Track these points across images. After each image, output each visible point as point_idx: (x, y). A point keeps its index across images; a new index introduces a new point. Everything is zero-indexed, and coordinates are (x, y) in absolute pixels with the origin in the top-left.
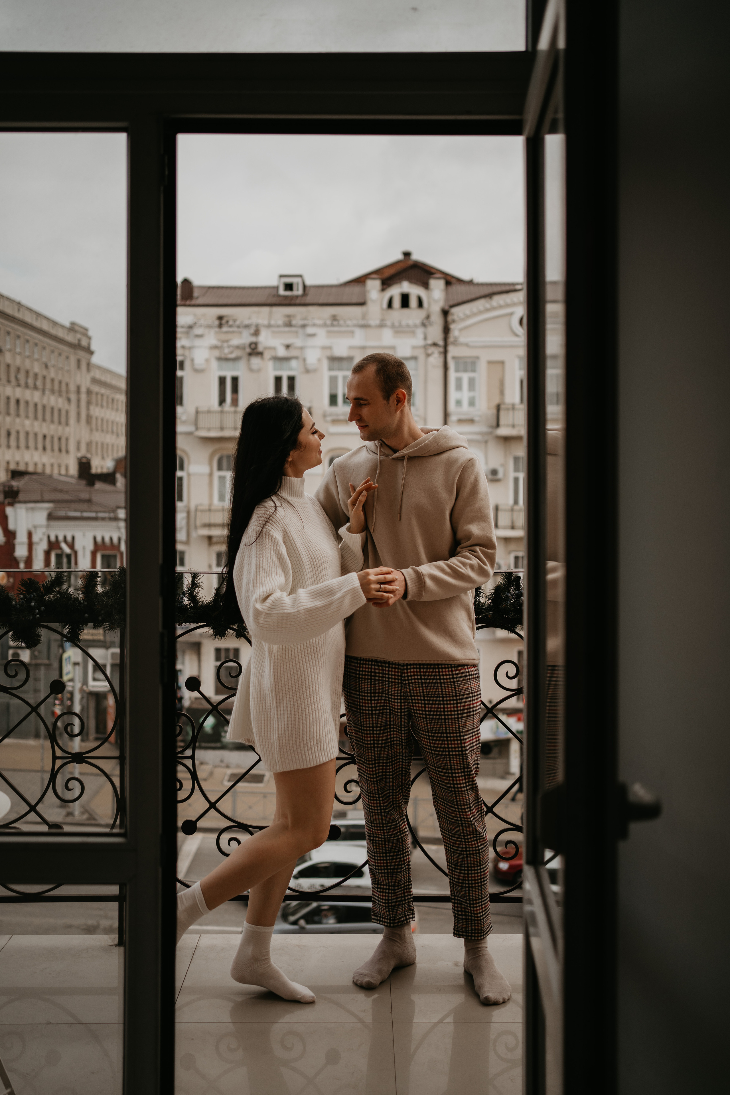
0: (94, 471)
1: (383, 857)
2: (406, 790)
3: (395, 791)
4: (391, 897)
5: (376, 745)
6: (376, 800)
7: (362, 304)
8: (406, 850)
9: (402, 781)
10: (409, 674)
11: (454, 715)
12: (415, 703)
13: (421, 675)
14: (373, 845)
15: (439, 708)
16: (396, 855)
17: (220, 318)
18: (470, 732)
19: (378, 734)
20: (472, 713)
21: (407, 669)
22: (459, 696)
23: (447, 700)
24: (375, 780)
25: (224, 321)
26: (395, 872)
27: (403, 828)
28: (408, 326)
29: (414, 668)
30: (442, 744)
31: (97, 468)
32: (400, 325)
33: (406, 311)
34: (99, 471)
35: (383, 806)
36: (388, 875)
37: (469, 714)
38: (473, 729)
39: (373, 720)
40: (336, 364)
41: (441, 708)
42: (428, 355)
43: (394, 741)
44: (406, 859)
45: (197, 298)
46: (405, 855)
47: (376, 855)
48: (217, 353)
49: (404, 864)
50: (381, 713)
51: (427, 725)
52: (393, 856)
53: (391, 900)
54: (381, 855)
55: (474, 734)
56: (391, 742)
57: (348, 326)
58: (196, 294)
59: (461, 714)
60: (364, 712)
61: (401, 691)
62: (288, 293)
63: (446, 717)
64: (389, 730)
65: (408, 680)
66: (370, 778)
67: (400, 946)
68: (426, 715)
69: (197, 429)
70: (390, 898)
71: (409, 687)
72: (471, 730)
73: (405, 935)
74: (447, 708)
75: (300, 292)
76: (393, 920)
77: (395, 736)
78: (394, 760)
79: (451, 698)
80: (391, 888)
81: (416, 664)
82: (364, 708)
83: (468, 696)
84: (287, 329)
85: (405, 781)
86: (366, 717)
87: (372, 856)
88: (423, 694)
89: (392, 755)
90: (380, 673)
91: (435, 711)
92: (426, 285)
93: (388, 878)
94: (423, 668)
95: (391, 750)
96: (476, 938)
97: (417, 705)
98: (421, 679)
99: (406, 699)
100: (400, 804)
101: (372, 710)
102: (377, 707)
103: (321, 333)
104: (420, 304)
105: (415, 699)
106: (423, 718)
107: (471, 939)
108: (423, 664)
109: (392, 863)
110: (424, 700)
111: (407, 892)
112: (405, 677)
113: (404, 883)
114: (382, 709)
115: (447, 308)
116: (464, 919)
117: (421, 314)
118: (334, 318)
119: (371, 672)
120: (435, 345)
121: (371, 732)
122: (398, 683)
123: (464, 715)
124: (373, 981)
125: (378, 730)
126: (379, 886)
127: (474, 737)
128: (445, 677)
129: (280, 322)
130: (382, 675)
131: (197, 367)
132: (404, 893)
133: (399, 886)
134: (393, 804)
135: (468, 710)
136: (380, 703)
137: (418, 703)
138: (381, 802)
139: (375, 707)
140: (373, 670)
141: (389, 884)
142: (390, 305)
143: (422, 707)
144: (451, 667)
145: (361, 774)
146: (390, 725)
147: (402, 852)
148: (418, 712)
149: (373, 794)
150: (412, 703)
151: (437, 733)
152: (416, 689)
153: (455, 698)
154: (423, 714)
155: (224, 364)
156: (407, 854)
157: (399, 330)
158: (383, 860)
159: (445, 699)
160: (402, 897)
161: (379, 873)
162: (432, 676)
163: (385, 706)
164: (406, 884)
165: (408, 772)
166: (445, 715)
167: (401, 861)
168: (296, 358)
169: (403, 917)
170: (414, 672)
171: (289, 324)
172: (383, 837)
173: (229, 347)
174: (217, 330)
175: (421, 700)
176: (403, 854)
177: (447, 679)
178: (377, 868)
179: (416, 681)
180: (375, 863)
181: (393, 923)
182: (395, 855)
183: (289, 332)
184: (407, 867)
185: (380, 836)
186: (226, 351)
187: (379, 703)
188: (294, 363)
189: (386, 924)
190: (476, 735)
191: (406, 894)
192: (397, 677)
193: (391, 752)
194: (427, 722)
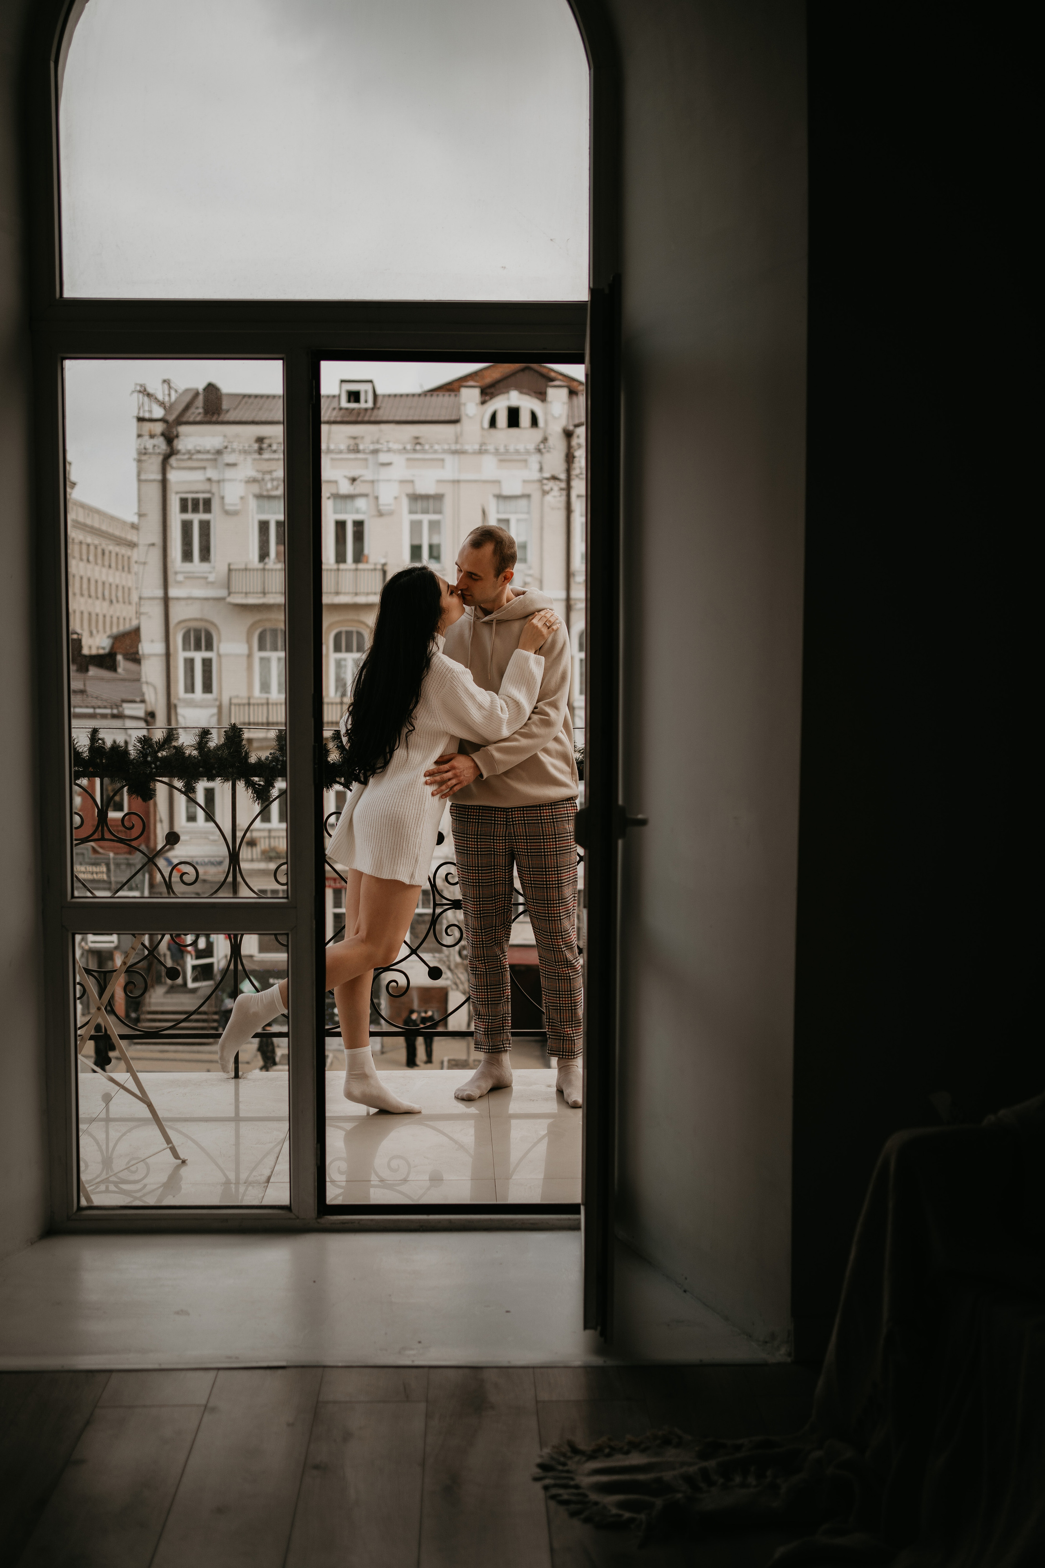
0: (86, 651)
1: (484, 989)
2: (508, 928)
3: (497, 928)
4: (491, 1025)
5: (481, 884)
6: (479, 935)
7: (456, 422)
8: (506, 985)
9: (504, 919)
10: (514, 816)
11: (553, 851)
12: (519, 842)
13: (524, 817)
14: (476, 979)
15: (539, 846)
16: (497, 988)
17: (260, 440)
18: (566, 867)
19: (483, 873)
20: (569, 851)
21: (512, 811)
22: (558, 834)
23: (547, 839)
24: (479, 916)
25: (265, 446)
26: (495, 1004)
27: (504, 961)
28: (517, 452)
29: (518, 811)
30: (541, 878)
31: (90, 648)
32: (507, 451)
33: (514, 431)
34: (94, 652)
35: (485, 941)
36: (488, 1006)
37: (566, 851)
38: (570, 865)
39: (478, 861)
40: (419, 505)
41: (541, 846)
42: (545, 493)
43: (497, 881)
44: (506, 993)
45: (228, 411)
46: (504, 988)
47: (478, 987)
48: (255, 489)
49: (504, 996)
50: (486, 854)
51: (529, 862)
52: (494, 988)
53: (491, 1028)
54: (483, 988)
55: (571, 869)
56: (494, 881)
57: (436, 452)
58: (225, 406)
59: (559, 851)
60: (471, 852)
61: (506, 832)
62: (353, 405)
63: (546, 854)
64: (493, 871)
65: (513, 821)
66: (475, 914)
67: (498, 1069)
68: (528, 852)
69: (229, 594)
70: (490, 1027)
71: (514, 828)
72: (568, 865)
73: (502, 1060)
74: (547, 845)
75: (370, 404)
76: (492, 1046)
77: (499, 876)
78: (497, 899)
79: (551, 837)
80: (490, 1018)
81: (520, 807)
82: (471, 849)
83: (565, 835)
84: (352, 456)
85: (507, 919)
86: (472, 857)
87: (474, 990)
88: (526, 834)
89: (495, 893)
90: (487, 816)
91: (536, 849)
92: (542, 396)
93: (488, 1009)
94: (526, 810)
95: (495, 889)
96: (567, 1057)
97: (520, 844)
98: (524, 820)
99: (510, 839)
100: (501, 941)
101: (478, 851)
102: (482, 848)
103: (399, 460)
104: (534, 421)
105: (518, 839)
106: (525, 855)
107: (562, 1058)
108: (526, 807)
109: (492, 995)
110: (527, 839)
111: (505, 1023)
112: (509, 818)
113: (503, 1014)
114: (487, 851)
115: (571, 428)
116: (557, 1039)
117: (535, 436)
118: (417, 441)
119: (479, 816)
120: (554, 478)
121: (477, 872)
122: (503, 824)
123: (562, 852)
124: (472, 1094)
125: (483, 870)
126: (480, 1017)
127: (571, 872)
128: (545, 818)
129: (343, 447)
130: (489, 818)
131: (227, 508)
132: (503, 1023)
133: (498, 1016)
134: (495, 941)
135: (566, 848)
136: (486, 845)
137: (521, 842)
138: (484, 937)
139: (480, 848)
140: (480, 814)
141: (489, 1014)
142: (493, 422)
143: (524, 846)
144: (551, 806)
145: (466, 912)
146: (494, 866)
147: (501, 986)
148: (521, 850)
149: (476, 929)
150: (516, 842)
151: (537, 868)
152: (520, 830)
153: (554, 836)
154: (525, 852)
155: (266, 503)
156: (506, 988)
157: (504, 457)
158: (484, 992)
159: (545, 837)
160: (500, 1027)
161: (480, 1004)
162: (534, 817)
163: (489, 848)
164: (504, 1016)
165: (509, 910)
166: (544, 852)
167: (501, 994)
168: (366, 495)
169: (501, 1045)
170: (518, 814)
171: (355, 450)
172: (484, 970)
173: (272, 480)
174: (257, 456)
175: (524, 839)
176: (503, 987)
177: (547, 819)
178: (478, 1000)
179: (520, 822)
180: (477, 995)
181: (492, 1049)
182: (495, 988)
183: (356, 459)
184: (506, 1000)
185: (482, 970)
186: (269, 486)
187: (484, 845)
188: (361, 503)
189: (485, 1050)
190: (572, 870)
191: (504, 1025)
192: (502, 819)
193: (495, 891)
194: (528, 859)
